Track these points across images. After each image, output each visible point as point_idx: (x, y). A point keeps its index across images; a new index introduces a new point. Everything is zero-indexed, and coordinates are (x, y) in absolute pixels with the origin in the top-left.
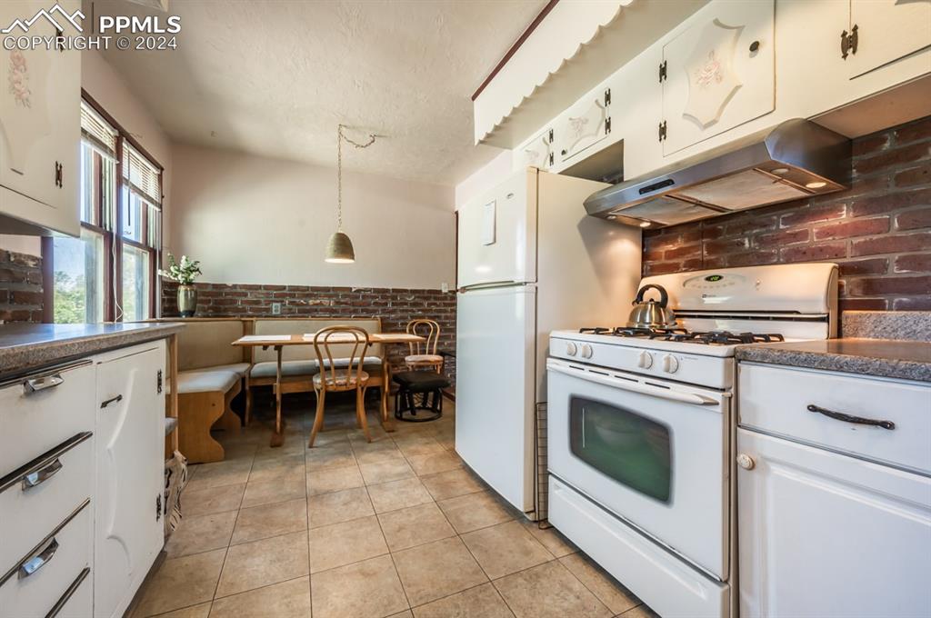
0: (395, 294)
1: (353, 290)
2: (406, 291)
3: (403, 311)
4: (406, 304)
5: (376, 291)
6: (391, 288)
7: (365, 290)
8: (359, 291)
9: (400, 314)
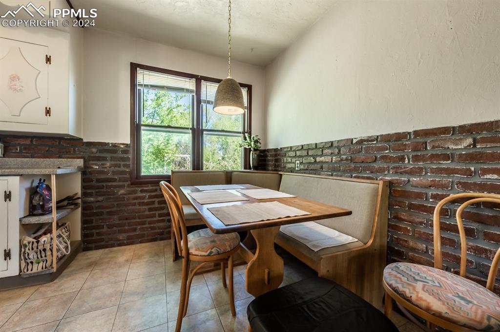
0: (420, 140)
1: (354, 141)
2: (445, 130)
3: (440, 171)
4: (446, 157)
5: (387, 138)
6: (411, 130)
7: (369, 140)
8: (361, 142)
9: (430, 178)
